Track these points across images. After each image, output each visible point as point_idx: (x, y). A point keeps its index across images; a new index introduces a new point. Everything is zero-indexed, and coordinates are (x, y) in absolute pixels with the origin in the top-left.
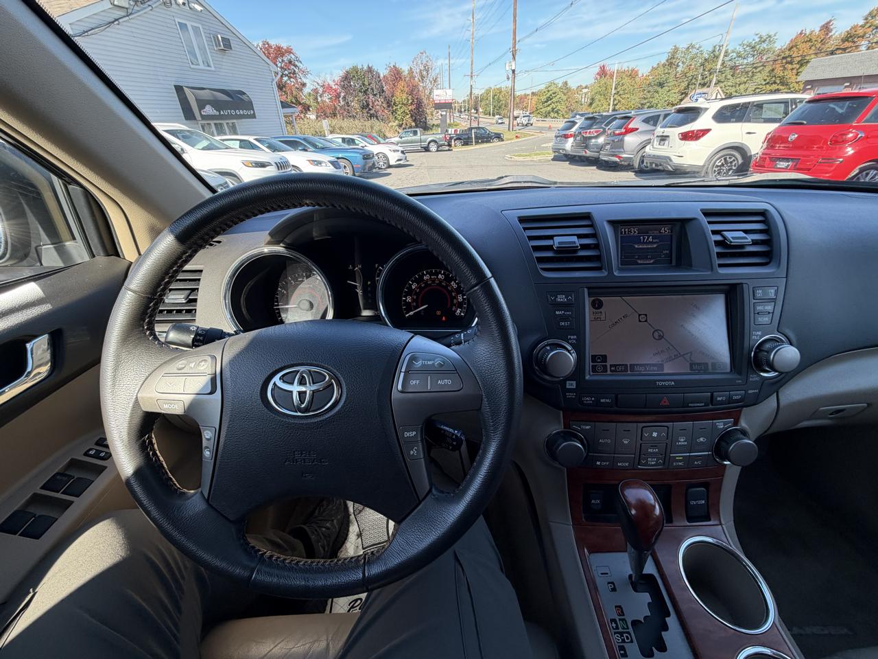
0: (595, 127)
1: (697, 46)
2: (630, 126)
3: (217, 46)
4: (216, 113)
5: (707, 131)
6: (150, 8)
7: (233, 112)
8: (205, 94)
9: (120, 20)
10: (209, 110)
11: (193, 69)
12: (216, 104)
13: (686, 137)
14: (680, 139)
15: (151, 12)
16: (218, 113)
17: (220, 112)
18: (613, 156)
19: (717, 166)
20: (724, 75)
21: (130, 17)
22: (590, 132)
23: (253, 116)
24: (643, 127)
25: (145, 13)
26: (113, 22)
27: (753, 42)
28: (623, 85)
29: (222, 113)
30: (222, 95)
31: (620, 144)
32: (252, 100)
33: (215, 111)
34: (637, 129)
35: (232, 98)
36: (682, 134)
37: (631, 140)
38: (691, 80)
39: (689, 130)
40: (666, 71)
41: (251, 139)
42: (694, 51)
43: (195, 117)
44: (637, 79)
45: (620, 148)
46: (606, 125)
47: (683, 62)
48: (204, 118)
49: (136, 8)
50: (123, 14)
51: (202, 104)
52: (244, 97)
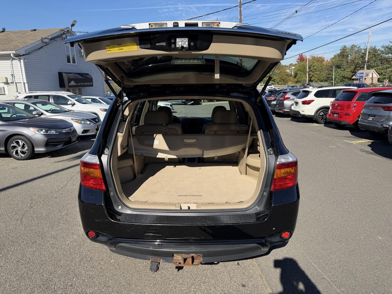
0: (273, 96)
1: (358, 46)
2: (286, 97)
3: (80, 54)
4: (75, 84)
5: (313, 101)
6: (56, 41)
7: (83, 84)
8: (71, 76)
9: (43, 47)
10: (73, 83)
11: (68, 65)
12: (76, 80)
13: (304, 103)
14: (302, 104)
15: (56, 43)
16: (76, 84)
17: (77, 84)
18: (280, 110)
19: (321, 116)
20: (376, 63)
21: (47, 46)
22: (270, 98)
23: (92, 85)
24: (292, 97)
25: (53, 43)
26: (41, 48)
27: (389, 46)
28: (314, 66)
29: (78, 84)
30: (79, 75)
31: (282, 104)
32: (93, 77)
33: (75, 83)
34: (289, 98)
35: (83, 77)
36: (302, 102)
37: (287, 103)
38: (357, 65)
39: (305, 100)
40: (341, 59)
41: (97, 98)
42: (356, 49)
43: (65, 86)
44: (324, 63)
45: (282, 107)
46: (278, 95)
47: (350, 55)
48: (70, 86)
49: (51, 42)
50: (45, 44)
51: (70, 80)
52: (88, 76)
